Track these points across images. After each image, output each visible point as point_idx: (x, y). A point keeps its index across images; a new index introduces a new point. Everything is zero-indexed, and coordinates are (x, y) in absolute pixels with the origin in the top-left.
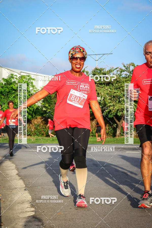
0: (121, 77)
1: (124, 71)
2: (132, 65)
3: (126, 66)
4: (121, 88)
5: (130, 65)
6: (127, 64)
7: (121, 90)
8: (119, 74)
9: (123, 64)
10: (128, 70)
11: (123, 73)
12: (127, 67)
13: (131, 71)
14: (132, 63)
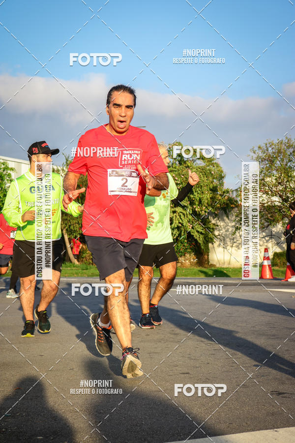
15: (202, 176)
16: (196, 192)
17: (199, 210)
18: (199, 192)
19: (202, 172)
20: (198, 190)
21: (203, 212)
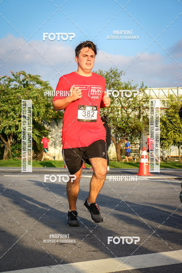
0: (10, 87)
1: (13, 81)
2: (22, 74)
3: (15, 74)
4: (9, 102)
5: (20, 74)
6: (17, 73)
7: (9, 103)
8: (6, 84)
9: (12, 73)
10: (18, 80)
11: (11, 83)
12: (16, 76)
13: (21, 81)
14: (22, 72)
15: (40, 96)
16: (35, 107)
17: (37, 120)
18: (37, 107)
19: (39, 93)
20: (36, 105)
21: (40, 121)
